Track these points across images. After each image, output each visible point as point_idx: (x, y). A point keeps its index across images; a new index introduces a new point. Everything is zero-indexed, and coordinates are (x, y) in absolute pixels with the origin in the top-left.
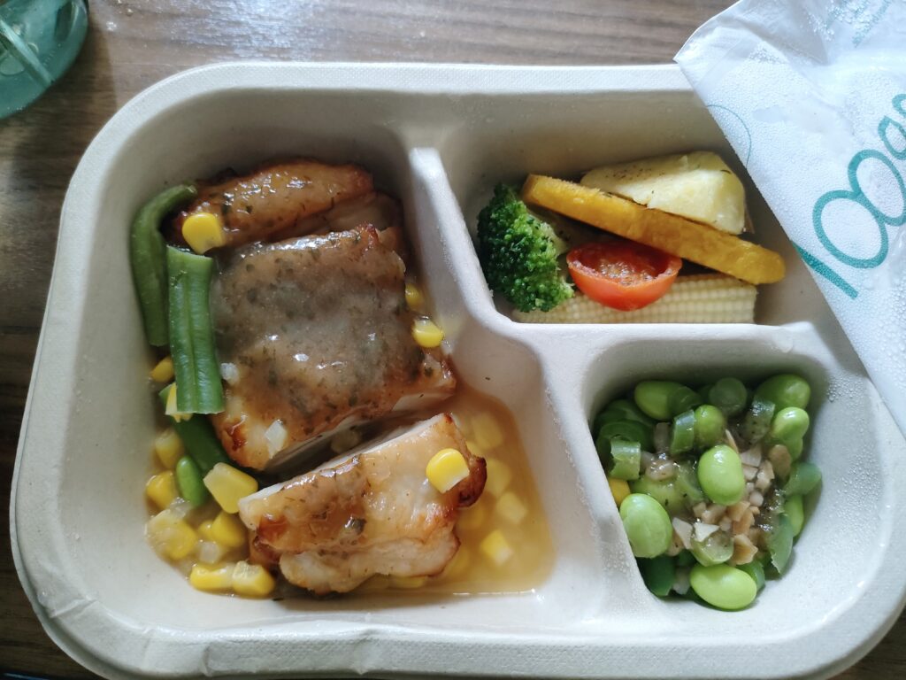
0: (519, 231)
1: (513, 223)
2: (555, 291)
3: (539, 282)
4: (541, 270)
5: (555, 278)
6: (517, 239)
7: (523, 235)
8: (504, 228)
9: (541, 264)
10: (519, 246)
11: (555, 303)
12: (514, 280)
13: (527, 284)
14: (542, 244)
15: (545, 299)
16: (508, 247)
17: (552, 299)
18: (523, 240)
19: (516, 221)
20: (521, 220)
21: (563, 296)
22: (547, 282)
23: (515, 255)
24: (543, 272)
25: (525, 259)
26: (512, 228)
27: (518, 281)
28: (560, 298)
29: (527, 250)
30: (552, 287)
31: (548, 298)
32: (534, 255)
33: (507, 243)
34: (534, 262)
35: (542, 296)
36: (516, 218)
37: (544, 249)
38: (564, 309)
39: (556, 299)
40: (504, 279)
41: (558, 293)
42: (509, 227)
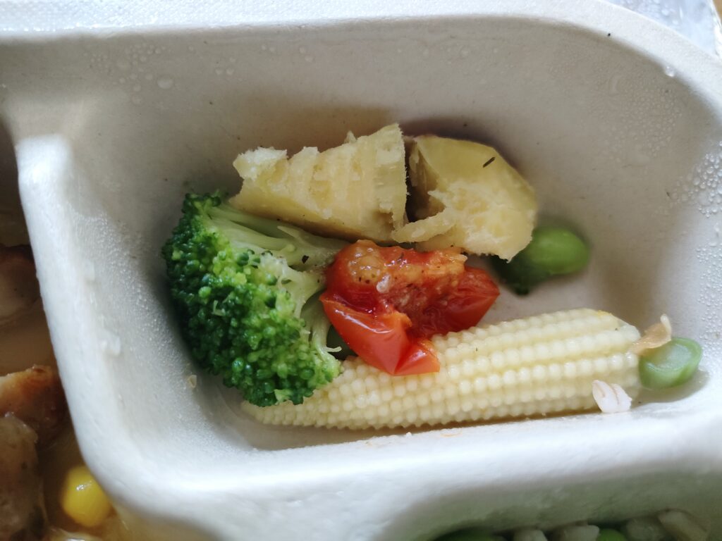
0: (221, 281)
1: (211, 263)
2: (307, 372)
3: (275, 358)
4: (273, 344)
5: (304, 348)
6: (221, 293)
7: (229, 288)
8: (198, 274)
9: (271, 331)
10: (227, 307)
11: (311, 389)
12: (232, 360)
13: (255, 366)
14: (268, 294)
15: (293, 387)
16: (209, 308)
17: (305, 384)
18: (231, 296)
19: (216, 259)
20: (223, 259)
21: (323, 376)
22: (291, 357)
23: (223, 322)
24: (278, 344)
25: (242, 327)
26: (212, 273)
27: (238, 364)
28: (318, 380)
29: (242, 311)
30: (302, 365)
31: (298, 384)
32: (255, 321)
33: (206, 302)
34: (258, 330)
35: (286, 384)
36: (215, 254)
37: (271, 303)
38: (326, 394)
39: (311, 383)
40: (216, 360)
41: (312, 371)
42: (206, 272)
